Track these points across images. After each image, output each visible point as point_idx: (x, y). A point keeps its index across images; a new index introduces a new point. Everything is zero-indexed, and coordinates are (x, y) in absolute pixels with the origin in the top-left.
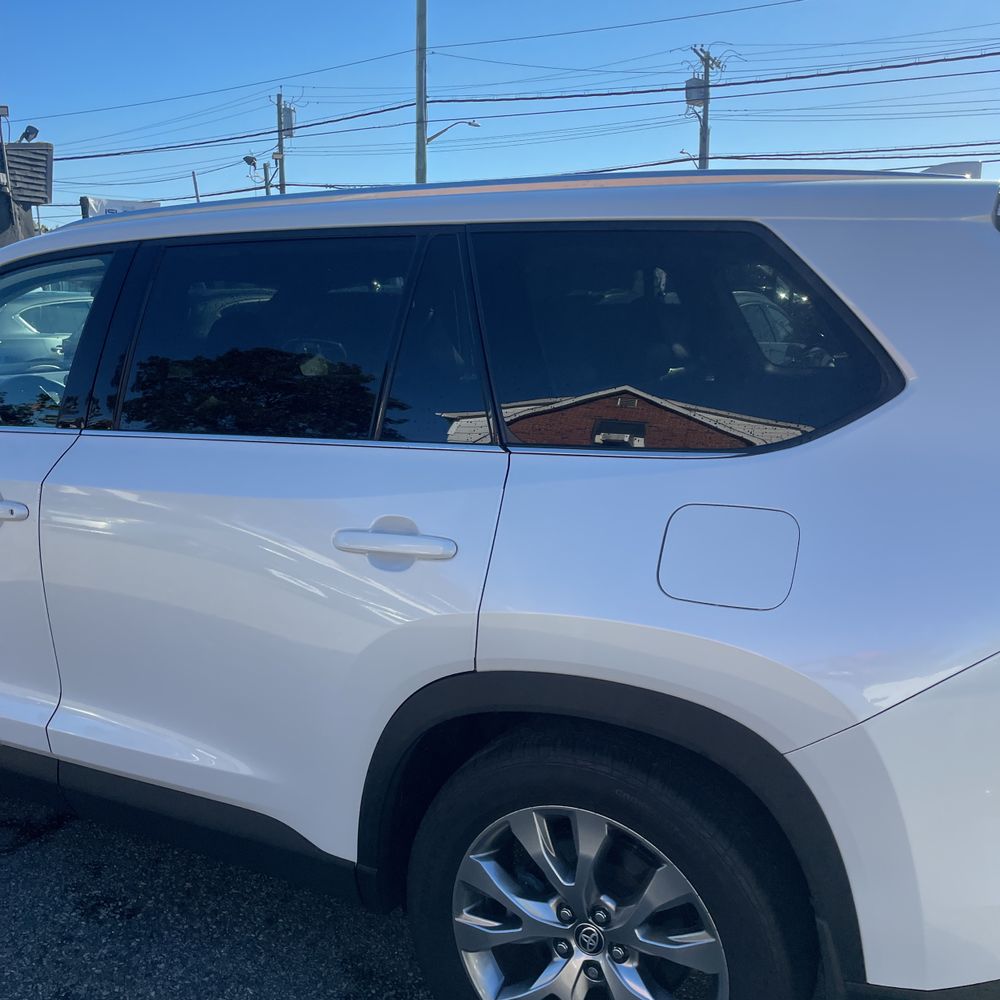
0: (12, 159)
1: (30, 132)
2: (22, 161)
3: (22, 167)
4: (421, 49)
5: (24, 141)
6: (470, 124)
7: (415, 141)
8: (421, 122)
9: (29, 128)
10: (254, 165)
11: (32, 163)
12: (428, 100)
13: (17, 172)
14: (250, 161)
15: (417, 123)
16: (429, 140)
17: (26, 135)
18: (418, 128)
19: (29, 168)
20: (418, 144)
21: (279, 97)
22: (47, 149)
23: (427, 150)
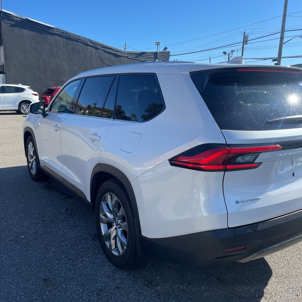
0: (159, 56)
1: (166, 48)
2: (162, 56)
3: (162, 58)
4: (285, 15)
5: (164, 51)
6: (300, 37)
7: (279, 43)
8: (282, 38)
9: (165, 47)
10: (226, 54)
11: (164, 57)
12: (285, 31)
13: (160, 59)
14: (225, 53)
15: (281, 38)
16: (284, 43)
17: (164, 49)
18: (280, 40)
19: (163, 58)
20: (280, 45)
21: (245, 33)
22: (169, 52)
23: (283, 47)
